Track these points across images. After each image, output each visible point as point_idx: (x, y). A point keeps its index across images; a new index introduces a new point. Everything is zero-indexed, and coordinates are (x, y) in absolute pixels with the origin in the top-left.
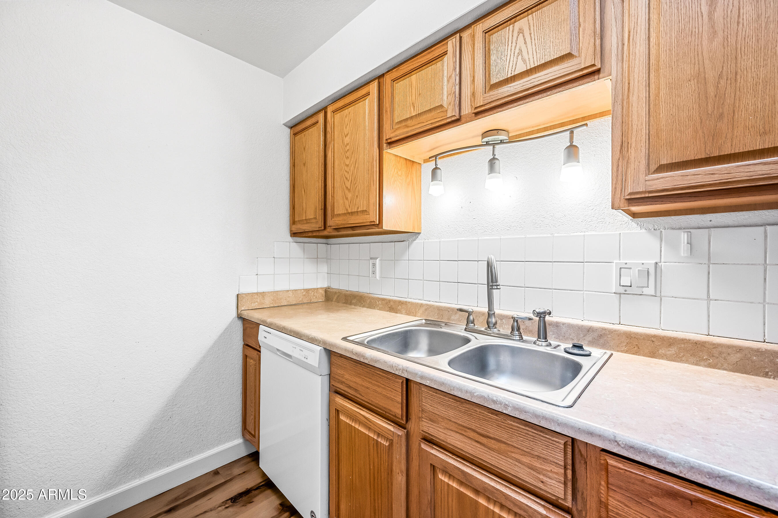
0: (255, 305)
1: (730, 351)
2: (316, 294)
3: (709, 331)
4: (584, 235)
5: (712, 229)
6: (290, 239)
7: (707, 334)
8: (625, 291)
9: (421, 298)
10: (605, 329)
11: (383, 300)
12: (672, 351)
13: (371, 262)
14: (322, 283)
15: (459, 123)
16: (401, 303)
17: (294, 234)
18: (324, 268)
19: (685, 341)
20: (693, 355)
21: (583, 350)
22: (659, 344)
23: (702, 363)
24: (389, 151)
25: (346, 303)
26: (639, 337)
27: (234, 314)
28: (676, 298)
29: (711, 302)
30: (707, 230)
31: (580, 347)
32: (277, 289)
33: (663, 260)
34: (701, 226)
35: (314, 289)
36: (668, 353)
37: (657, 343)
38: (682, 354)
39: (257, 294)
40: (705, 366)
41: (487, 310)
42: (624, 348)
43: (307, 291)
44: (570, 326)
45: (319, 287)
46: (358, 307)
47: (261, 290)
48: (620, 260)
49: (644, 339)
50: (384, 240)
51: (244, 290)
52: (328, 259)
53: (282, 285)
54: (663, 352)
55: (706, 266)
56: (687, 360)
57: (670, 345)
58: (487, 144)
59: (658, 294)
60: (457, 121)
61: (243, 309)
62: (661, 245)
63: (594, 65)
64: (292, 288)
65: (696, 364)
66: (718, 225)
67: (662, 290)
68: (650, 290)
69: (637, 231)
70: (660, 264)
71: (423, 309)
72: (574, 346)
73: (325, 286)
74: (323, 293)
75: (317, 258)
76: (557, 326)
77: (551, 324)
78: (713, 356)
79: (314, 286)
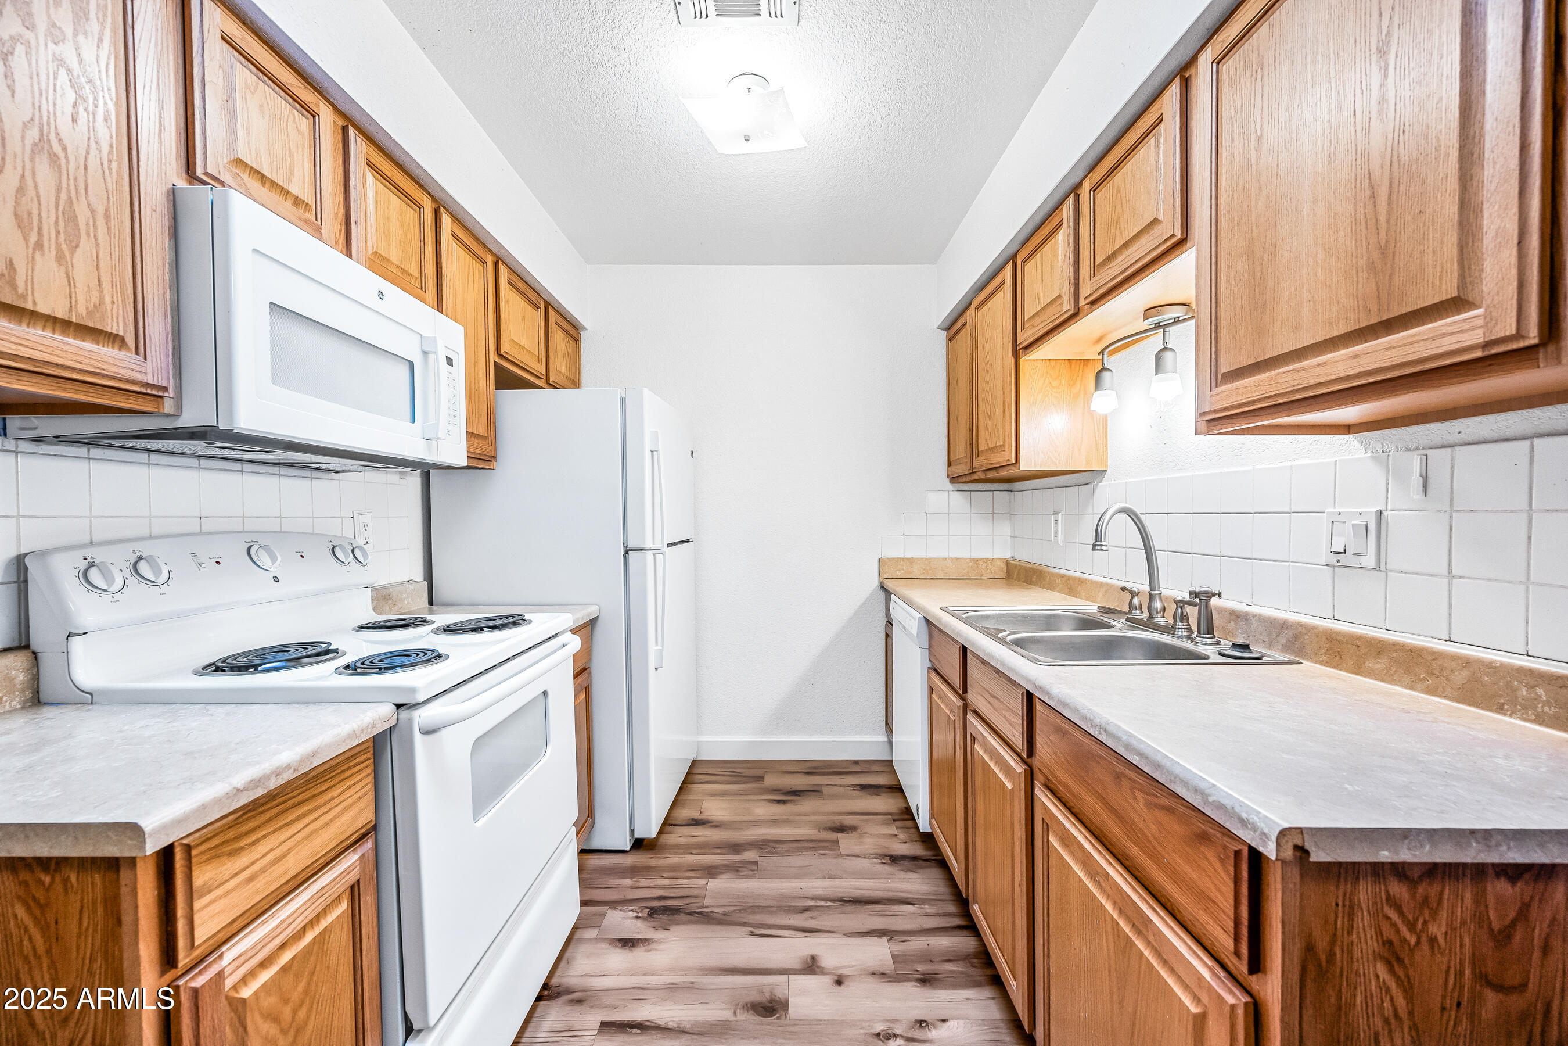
0: (900, 574)
1: (1454, 664)
2: (990, 567)
3: (1450, 634)
4: (1291, 466)
5: (1456, 448)
6: (950, 487)
7: (1447, 639)
8: (1338, 561)
9: (1106, 574)
10: (1301, 626)
11: (1063, 576)
12: (1380, 664)
13: (1053, 517)
14: (1001, 551)
15: (1078, 318)
16: (1081, 581)
17: (954, 479)
18: (1005, 528)
19: (1398, 647)
20: (1408, 672)
21: (1251, 651)
22: (1367, 650)
23: (1419, 686)
24: (1026, 357)
25: (1026, 582)
26: (1341, 638)
27: (876, 583)
28: (1406, 573)
29: (1455, 580)
30: (1449, 450)
31: (1246, 647)
32: (931, 554)
33: (1389, 508)
34: (1445, 443)
35: (988, 559)
36: (1378, 666)
37: (1363, 650)
38: (1394, 669)
39: (903, 559)
40: (1422, 691)
41: (1148, 589)
42: (1323, 658)
43: (976, 561)
44: (1261, 619)
45: (995, 556)
46: (1038, 588)
47: (908, 555)
48: (1335, 507)
49: (1347, 642)
50: (1069, 484)
51: (889, 553)
52: (1010, 514)
53: (936, 550)
54: (1370, 665)
55: (1447, 515)
56: (1400, 681)
57: (1379, 653)
58: (1157, 326)
59: (1383, 567)
60: (1076, 314)
61: (886, 576)
62: (1387, 480)
63: (1173, 235)
64: (952, 555)
65: (1411, 688)
66: (1470, 439)
67: (1388, 561)
68: (1369, 561)
69: (1360, 456)
70: (1385, 513)
71: (1103, 590)
72: (1235, 646)
73: (1008, 555)
74: (1003, 565)
75: (994, 513)
76: (1247, 620)
77: (1221, 611)
78: (1433, 674)
79: (989, 555)
